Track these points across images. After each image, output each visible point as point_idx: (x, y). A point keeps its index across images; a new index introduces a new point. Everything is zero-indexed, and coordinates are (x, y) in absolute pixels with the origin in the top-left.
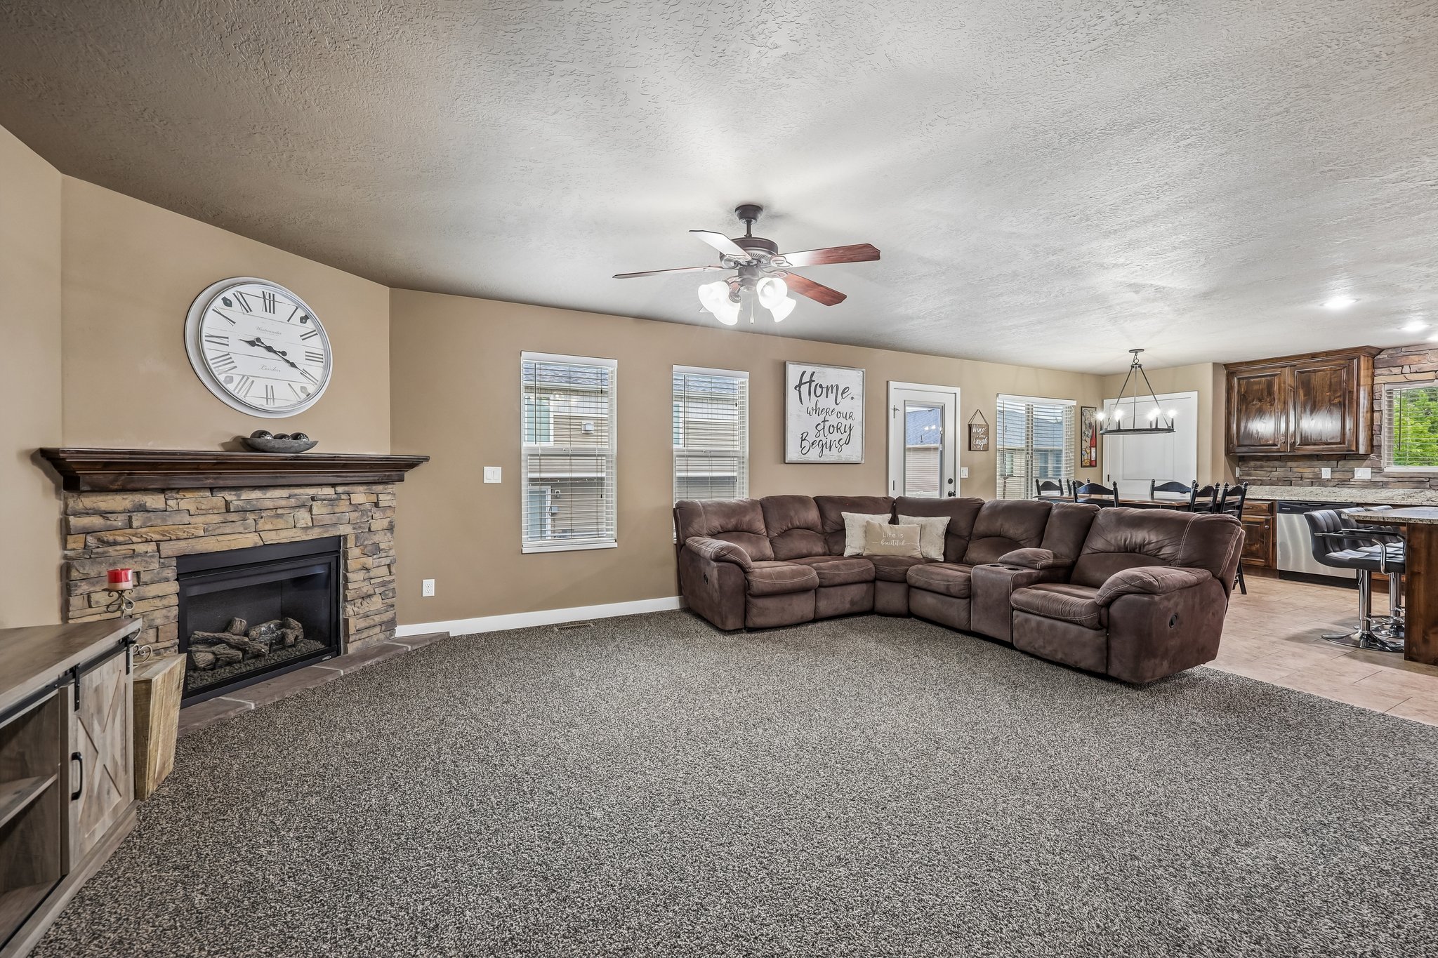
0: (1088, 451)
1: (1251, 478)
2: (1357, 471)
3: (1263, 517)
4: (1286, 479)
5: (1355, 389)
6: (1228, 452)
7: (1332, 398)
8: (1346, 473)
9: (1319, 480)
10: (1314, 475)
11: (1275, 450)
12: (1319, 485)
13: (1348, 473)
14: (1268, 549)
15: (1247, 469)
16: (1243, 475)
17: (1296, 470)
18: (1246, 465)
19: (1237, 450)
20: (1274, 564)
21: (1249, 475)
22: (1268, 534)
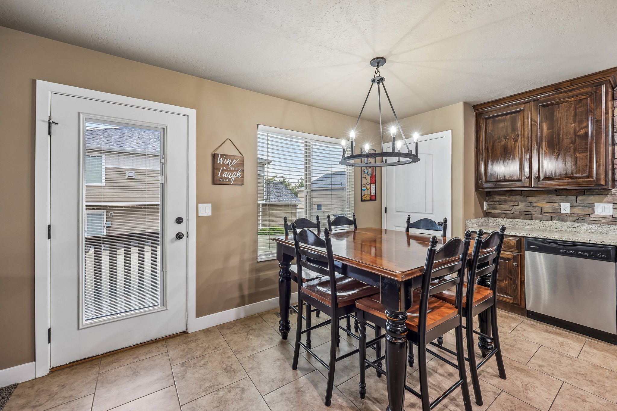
0: (368, 187)
1: (496, 211)
2: (598, 206)
3: (511, 254)
4: (527, 213)
5: (603, 118)
6: (478, 187)
7: (578, 129)
8: (586, 209)
9: (558, 214)
10: (553, 210)
11: (519, 186)
12: (559, 220)
13: (588, 209)
14: (517, 287)
15: (492, 203)
16: (489, 209)
17: (535, 204)
18: (492, 200)
19: (485, 186)
20: (523, 303)
21: (495, 208)
22: (516, 271)
